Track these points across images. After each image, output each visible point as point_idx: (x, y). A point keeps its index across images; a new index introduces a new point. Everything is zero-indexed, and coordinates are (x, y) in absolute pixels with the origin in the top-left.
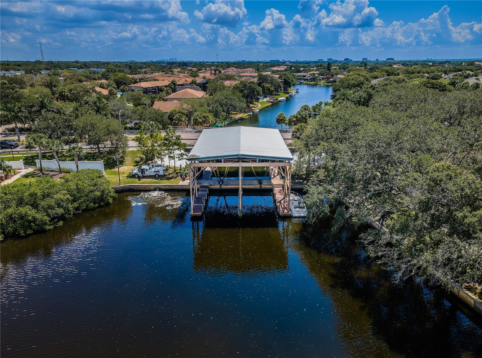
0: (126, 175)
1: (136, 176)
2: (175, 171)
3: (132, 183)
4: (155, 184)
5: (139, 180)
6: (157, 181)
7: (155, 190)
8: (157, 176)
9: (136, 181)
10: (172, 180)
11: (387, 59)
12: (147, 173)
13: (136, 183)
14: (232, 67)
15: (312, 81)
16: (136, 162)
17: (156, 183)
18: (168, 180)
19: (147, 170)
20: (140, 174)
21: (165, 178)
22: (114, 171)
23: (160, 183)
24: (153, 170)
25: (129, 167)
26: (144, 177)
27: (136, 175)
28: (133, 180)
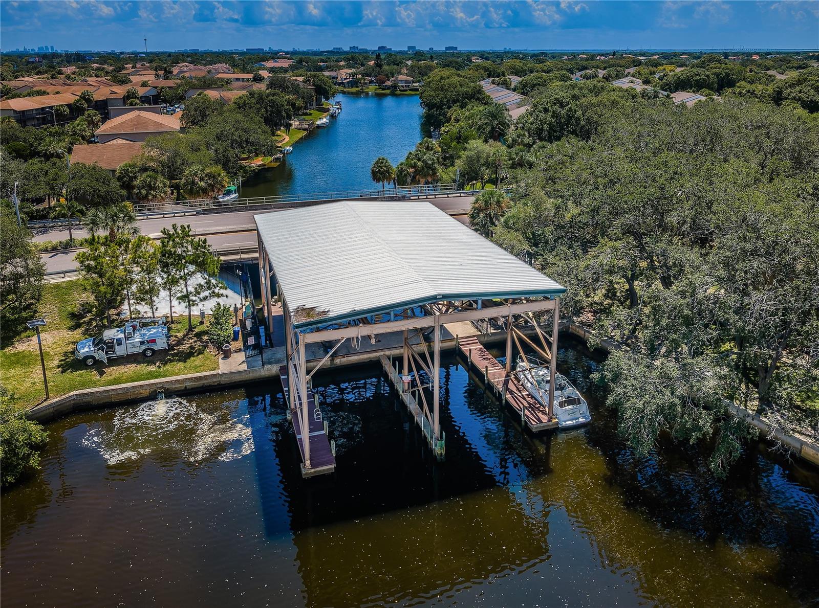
0: (56, 363)
1: (90, 362)
2: (191, 329)
3: (83, 385)
4: (152, 381)
5: (102, 373)
6: (152, 368)
7: (153, 397)
8: (149, 353)
9: (93, 378)
10: (196, 361)
11: (447, 48)
12: (120, 351)
13: (94, 384)
14: (184, 61)
15: (352, 87)
16: (73, 316)
17: (151, 376)
18: (185, 362)
19: (119, 342)
20: (101, 356)
21: (173, 355)
22: (15, 354)
23: (165, 376)
24: (137, 339)
25: (55, 332)
26: (113, 362)
27: (90, 360)
28: (81, 376)
